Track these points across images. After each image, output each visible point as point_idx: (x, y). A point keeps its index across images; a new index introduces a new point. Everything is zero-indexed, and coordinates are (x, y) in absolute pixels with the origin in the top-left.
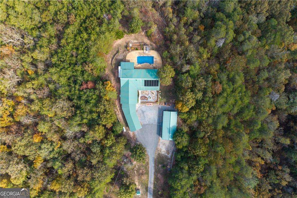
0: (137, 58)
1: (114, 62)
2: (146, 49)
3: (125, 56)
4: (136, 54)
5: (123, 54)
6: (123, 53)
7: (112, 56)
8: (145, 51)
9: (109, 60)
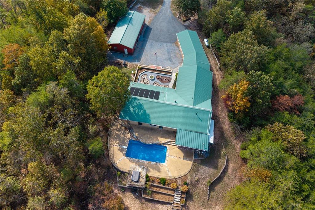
0: (167, 158)
1: (222, 163)
2: (139, 177)
3: (195, 170)
4: (167, 169)
5: (199, 176)
6: (198, 180)
7: (225, 179)
8: (144, 174)
9: (233, 171)
